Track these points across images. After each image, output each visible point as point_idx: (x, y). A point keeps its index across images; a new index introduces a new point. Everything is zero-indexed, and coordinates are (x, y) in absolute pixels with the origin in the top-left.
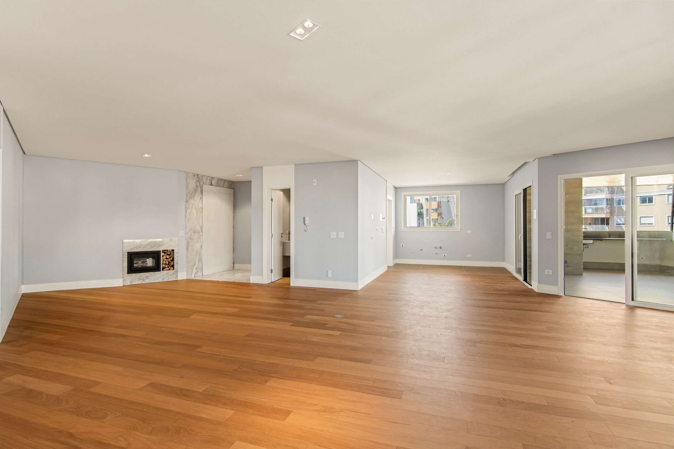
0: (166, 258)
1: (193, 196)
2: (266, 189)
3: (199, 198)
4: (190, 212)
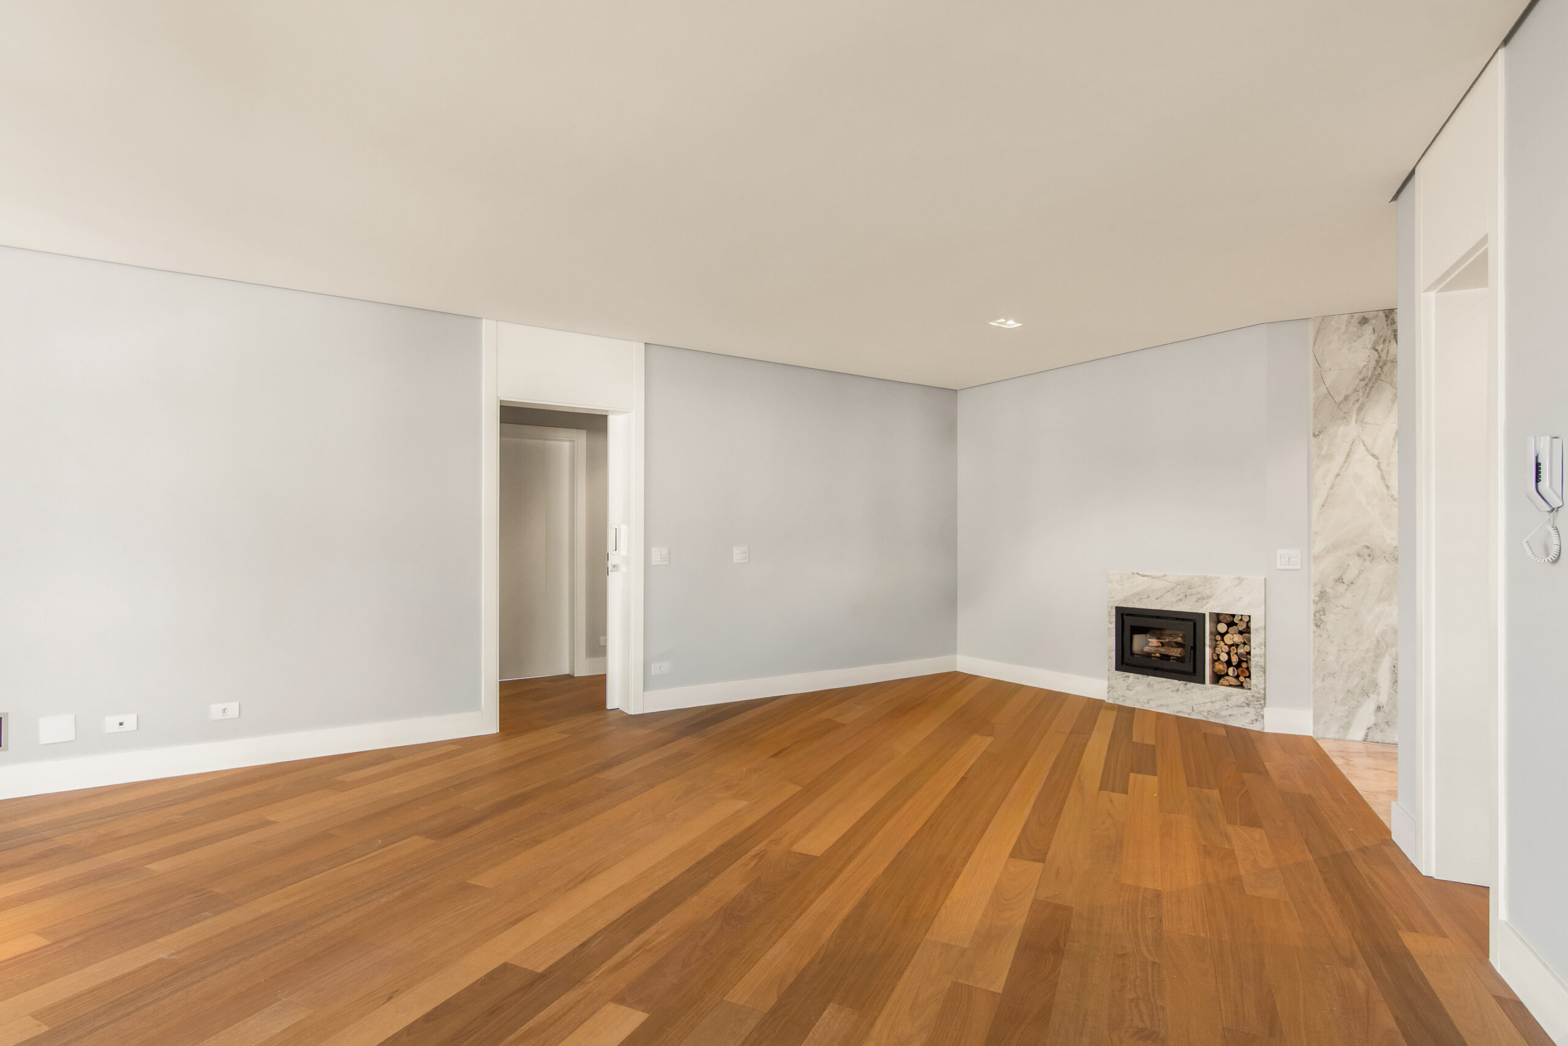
1: (1357, 405)
4: (1338, 475)
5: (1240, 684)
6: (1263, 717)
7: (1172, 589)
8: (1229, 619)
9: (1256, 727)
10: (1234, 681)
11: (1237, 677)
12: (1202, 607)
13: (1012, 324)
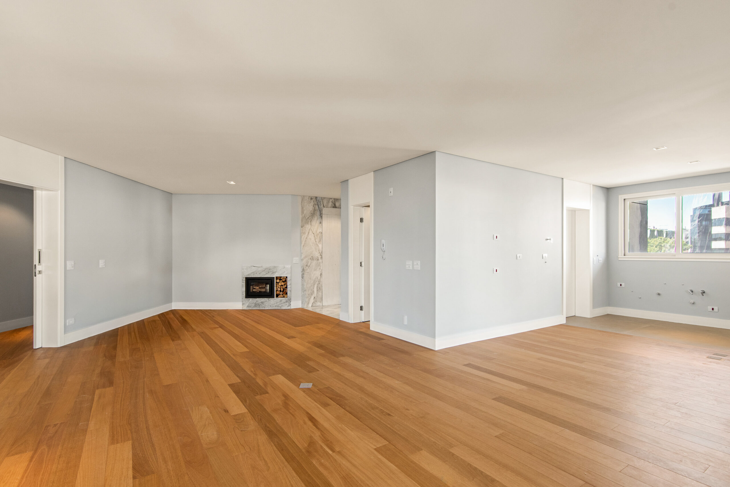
0: (281, 285)
1: (310, 220)
2: (352, 206)
3: (318, 222)
4: (306, 238)
5: (283, 296)
6: (291, 304)
7: (264, 270)
8: (280, 278)
9: (289, 308)
10: (282, 296)
11: (283, 295)
12: (273, 275)
13: (232, 183)
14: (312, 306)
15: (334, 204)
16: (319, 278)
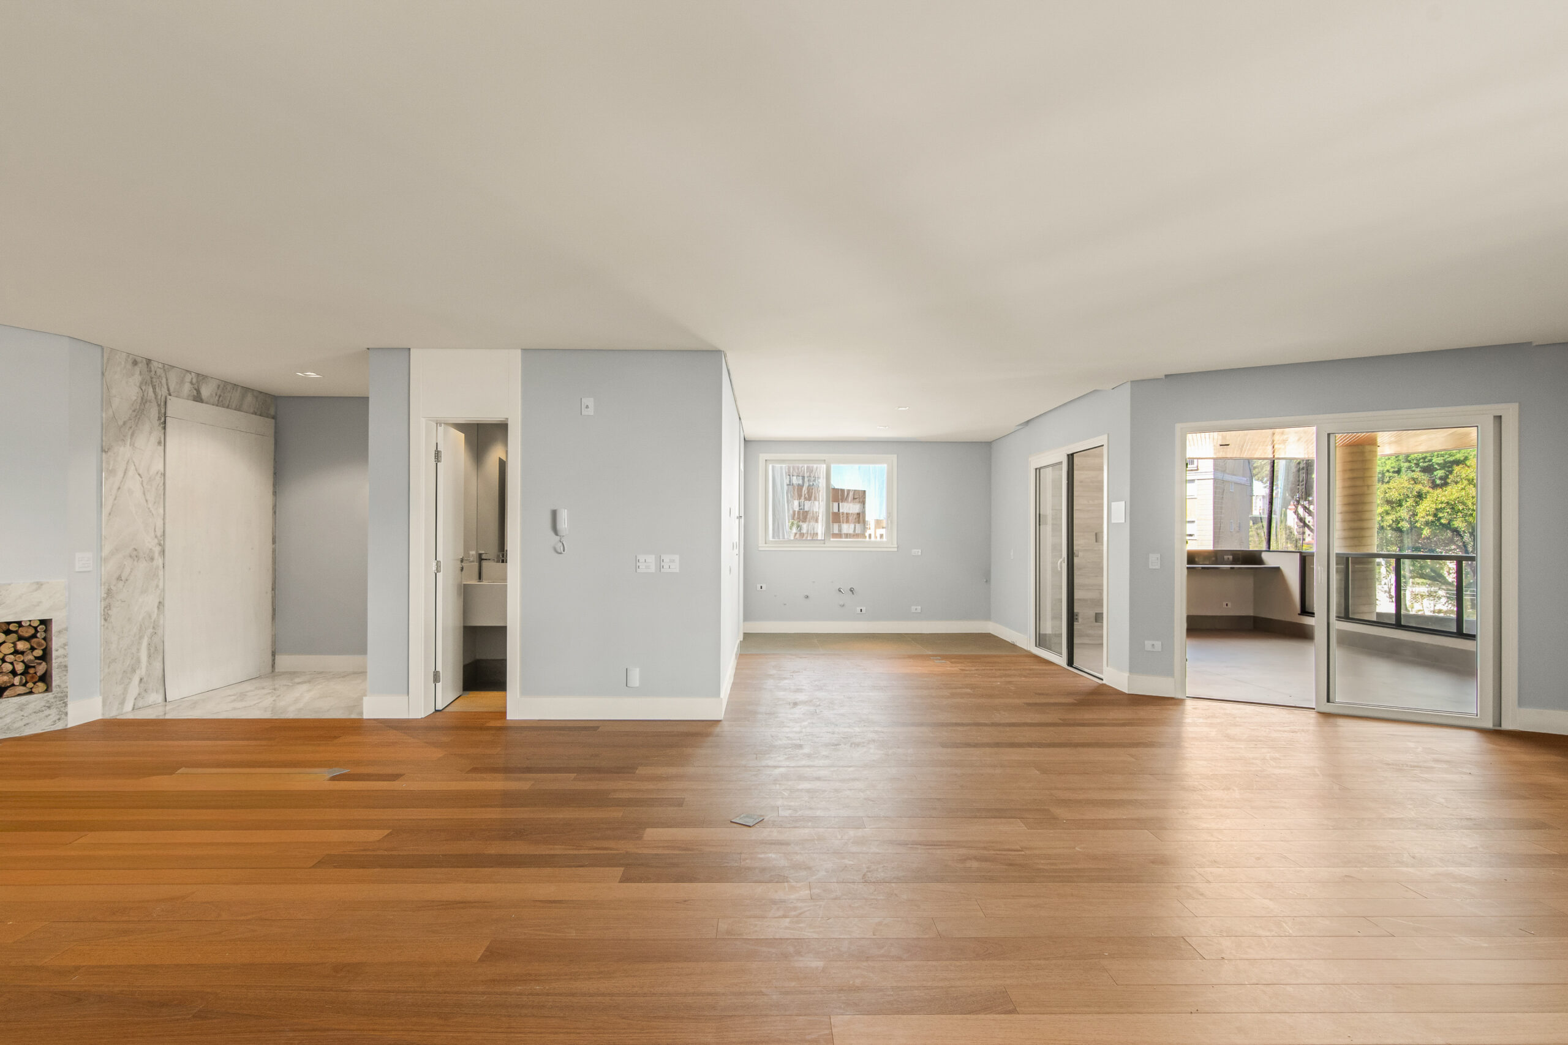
0: (12, 650)
1: (130, 433)
2: (424, 420)
3: (153, 439)
4: (119, 488)
5: (29, 690)
6: (66, 714)
9: (59, 726)
10: (22, 689)
11: (25, 685)
14: (133, 709)
15: (196, 389)
16: (154, 616)
